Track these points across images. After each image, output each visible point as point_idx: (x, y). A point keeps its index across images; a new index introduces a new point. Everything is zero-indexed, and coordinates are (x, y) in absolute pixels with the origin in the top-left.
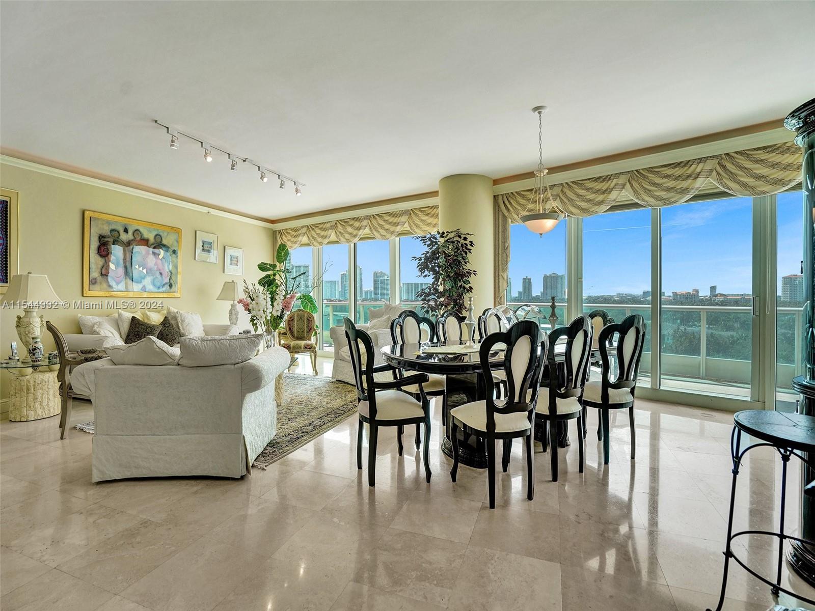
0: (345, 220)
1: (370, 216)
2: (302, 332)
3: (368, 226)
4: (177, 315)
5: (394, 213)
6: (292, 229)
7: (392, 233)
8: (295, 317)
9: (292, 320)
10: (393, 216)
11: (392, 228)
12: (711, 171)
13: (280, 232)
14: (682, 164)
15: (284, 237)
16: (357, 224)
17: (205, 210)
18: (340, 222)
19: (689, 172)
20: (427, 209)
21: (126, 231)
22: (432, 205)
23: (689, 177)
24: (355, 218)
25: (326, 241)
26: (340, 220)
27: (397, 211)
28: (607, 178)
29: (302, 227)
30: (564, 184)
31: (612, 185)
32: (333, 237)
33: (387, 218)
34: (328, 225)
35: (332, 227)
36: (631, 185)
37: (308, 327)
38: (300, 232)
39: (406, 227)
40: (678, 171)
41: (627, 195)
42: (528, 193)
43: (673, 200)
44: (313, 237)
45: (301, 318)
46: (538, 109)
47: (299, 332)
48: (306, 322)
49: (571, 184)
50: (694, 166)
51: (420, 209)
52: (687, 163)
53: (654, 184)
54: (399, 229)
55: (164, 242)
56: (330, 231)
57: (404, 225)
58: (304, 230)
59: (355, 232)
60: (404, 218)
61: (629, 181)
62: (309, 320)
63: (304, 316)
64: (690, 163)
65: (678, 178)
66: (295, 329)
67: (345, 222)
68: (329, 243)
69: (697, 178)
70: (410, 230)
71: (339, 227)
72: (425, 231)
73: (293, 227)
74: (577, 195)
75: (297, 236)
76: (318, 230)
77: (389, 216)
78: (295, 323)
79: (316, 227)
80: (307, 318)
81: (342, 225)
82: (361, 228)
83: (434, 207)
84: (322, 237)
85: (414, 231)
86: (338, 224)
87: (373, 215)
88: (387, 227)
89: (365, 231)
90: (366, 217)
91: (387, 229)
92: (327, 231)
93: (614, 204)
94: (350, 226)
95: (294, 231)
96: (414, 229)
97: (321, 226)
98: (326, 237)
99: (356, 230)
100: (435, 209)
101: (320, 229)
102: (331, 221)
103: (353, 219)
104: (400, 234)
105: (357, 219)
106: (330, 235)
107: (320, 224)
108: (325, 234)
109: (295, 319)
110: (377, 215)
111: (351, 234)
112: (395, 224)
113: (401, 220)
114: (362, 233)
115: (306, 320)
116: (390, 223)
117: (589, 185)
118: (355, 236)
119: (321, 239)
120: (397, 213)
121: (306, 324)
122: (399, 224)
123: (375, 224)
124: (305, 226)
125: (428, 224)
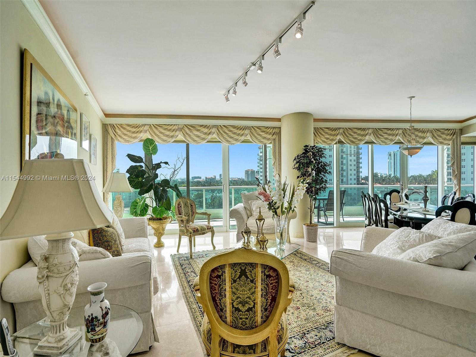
0: (194, 126)
3: (216, 133)
5: (239, 127)
6: (129, 125)
7: (236, 140)
8: (182, 204)
10: (240, 130)
11: (236, 137)
12: (400, 134)
13: (113, 126)
14: (391, 129)
15: (117, 130)
16: (206, 130)
18: (188, 126)
20: (263, 128)
22: (267, 126)
24: (203, 125)
28: (364, 129)
29: (144, 125)
30: (345, 129)
31: (366, 133)
32: (181, 137)
34: (176, 127)
35: (181, 129)
36: (373, 134)
37: (192, 211)
38: (141, 129)
39: (249, 137)
40: (389, 132)
41: (372, 138)
42: (327, 129)
43: (388, 143)
45: (185, 204)
46: (411, 98)
50: (395, 131)
51: (258, 128)
52: (392, 129)
54: (243, 138)
55: (71, 122)
56: (178, 133)
57: (247, 136)
58: (146, 128)
59: (203, 136)
60: (247, 132)
61: (373, 132)
62: (192, 205)
63: (188, 202)
65: (390, 135)
68: (175, 141)
69: (396, 136)
70: (251, 140)
71: (186, 130)
72: (262, 142)
73: (131, 123)
74: (350, 135)
75: (138, 132)
76: (163, 130)
77: (234, 128)
78: (183, 209)
79: (159, 126)
80: (190, 204)
81: (189, 128)
82: (210, 133)
83: (268, 128)
84: (167, 136)
85: (253, 141)
86: (185, 128)
87: (220, 126)
88: (232, 135)
89: (213, 136)
90: (214, 126)
91: (232, 137)
92: (174, 132)
93: (366, 141)
94: (198, 130)
95: (132, 127)
96: (253, 139)
97: (166, 127)
98: (172, 137)
99: (204, 134)
100: (269, 129)
101: (165, 129)
102: (179, 125)
103: (201, 126)
104: (243, 142)
105: (205, 126)
106: (177, 136)
107: (165, 125)
108: (172, 134)
109: (182, 205)
110: (224, 126)
111: (198, 137)
112: (239, 135)
113: (244, 133)
114: (210, 137)
115: (189, 206)
116: (235, 133)
117: (355, 130)
118: (203, 139)
119: (165, 137)
120: (242, 127)
121: (190, 209)
122: (242, 135)
123: (222, 132)
124: (148, 125)
125: (264, 138)
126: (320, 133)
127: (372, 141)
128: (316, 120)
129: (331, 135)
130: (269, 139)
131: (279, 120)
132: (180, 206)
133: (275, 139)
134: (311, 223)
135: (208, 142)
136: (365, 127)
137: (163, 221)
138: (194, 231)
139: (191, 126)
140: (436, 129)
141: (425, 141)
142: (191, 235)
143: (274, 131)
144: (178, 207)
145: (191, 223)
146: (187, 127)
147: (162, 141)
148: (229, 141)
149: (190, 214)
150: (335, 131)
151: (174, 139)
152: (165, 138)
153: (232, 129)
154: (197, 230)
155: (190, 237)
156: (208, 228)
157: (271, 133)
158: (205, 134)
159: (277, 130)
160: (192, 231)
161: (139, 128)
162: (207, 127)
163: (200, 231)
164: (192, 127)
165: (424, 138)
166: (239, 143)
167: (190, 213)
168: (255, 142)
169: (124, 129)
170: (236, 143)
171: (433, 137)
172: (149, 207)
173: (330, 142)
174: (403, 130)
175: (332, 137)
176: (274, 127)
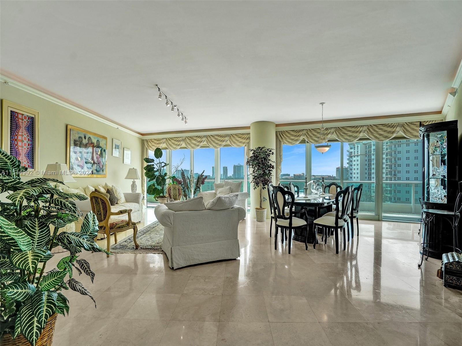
1: (207, 136)
2: (176, 196)
3: (206, 141)
4: (113, 188)
5: (221, 135)
6: (155, 140)
7: (220, 145)
9: (170, 190)
10: (223, 137)
11: (220, 143)
12: (365, 131)
13: (147, 141)
14: (355, 127)
15: (149, 143)
16: (199, 139)
17: (116, 126)
19: (357, 130)
20: (240, 135)
21: (85, 138)
22: (243, 133)
23: (357, 132)
24: (197, 136)
25: (179, 147)
26: (188, 137)
29: (163, 139)
30: (308, 130)
31: (328, 132)
32: (184, 145)
33: (217, 137)
34: (181, 139)
35: (184, 140)
36: (336, 133)
37: (179, 193)
38: (161, 141)
39: (228, 142)
40: (353, 129)
41: (334, 137)
42: (292, 132)
43: (351, 140)
44: (169, 144)
45: (174, 188)
46: (322, 104)
47: (174, 196)
49: (311, 130)
50: (359, 128)
51: (236, 135)
52: (357, 127)
53: (345, 133)
54: (224, 143)
55: (101, 145)
56: (182, 142)
58: (164, 140)
59: (198, 144)
60: (227, 138)
61: (335, 131)
62: (179, 189)
63: (176, 187)
64: (358, 127)
65: (353, 132)
66: (172, 194)
67: (191, 138)
68: (181, 148)
69: (360, 133)
70: (231, 145)
71: (187, 140)
72: (238, 145)
73: (156, 138)
75: (159, 143)
76: (174, 141)
77: (218, 136)
78: (172, 191)
79: (172, 139)
82: (201, 142)
85: (232, 145)
87: (209, 135)
88: (217, 142)
89: (204, 143)
90: (205, 136)
94: (195, 140)
95: (157, 141)
97: (175, 139)
98: (179, 145)
100: (244, 135)
101: (175, 141)
102: (183, 137)
103: (196, 137)
104: (225, 146)
105: (199, 137)
106: (182, 144)
108: (179, 143)
109: (172, 189)
110: (211, 135)
111: (195, 144)
112: (221, 141)
113: (225, 139)
114: (202, 144)
115: (177, 189)
116: (219, 140)
118: (198, 146)
119: (175, 146)
120: (223, 135)
121: (177, 192)
122: (224, 141)
123: (210, 140)
124: (165, 138)
125: (241, 142)
127: (335, 139)
130: (244, 143)
131: (248, 128)
133: (248, 143)
134: (260, 207)
135: (201, 147)
136: (328, 127)
141: (395, 135)
143: (247, 137)
144: (168, 190)
146: (188, 138)
148: (215, 146)
149: (177, 195)
150: (299, 132)
157: (245, 138)
158: (199, 142)
165: (393, 133)
166: (221, 147)
169: (153, 142)
170: (219, 147)
174: (369, 126)
176: (248, 133)
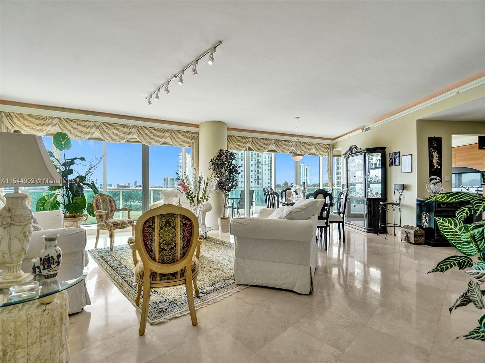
0: (112, 124)
3: (136, 133)
5: (159, 129)
6: (31, 116)
7: (157, 141)
8: (100, 200)
9: (99, 203)
10: (161, 132)
11: (157, 139)
12: (294, 145)
13: (10, 115)
15: (15, 120)
16: (125, 130)
18: (106, 124)
20: (183, 132)
22: (187, 131)
27: (161, 129)
28: (268, 140)
29: (53, 118)
30: (253, 138)
31: (270, 143)
32: (97, 134)
34: (93, 124)
35: (97, 127)
36: (275, 144)
37: (111, 207)
38: (49, 122)
39: (169, 140)
40: (286, 143)
41: (273, 147)
42: (239, 138)
43: (285, 152)
45: (104, 201)
46: (297, 118)
48: (109, 204)
49: (256, 138)
50: (290, 143)
51: (178, 131)
52: (288, 141)
53: (281, 146)
54: (163, 140)
56: (94, 130)
57: (167, 138)
58: (55, 121)
59: (123, 135)
60: (167, 134)
62: (111, 202)
63: (106, 199)
65: (287, 145)
67: (110, 125)
69: (291, 147)
70: (171, 143)
71: (104, 128)
72: (181, 145)
73: (34, 114)
74: (257, 143)
75: (44, 125)
76: (76, 125)
77: (155, 130)
78: (101, 205)
79: (72, 121)
80: (109, 200)
81: (107, 126)
82: (129, 133)
83: (188, 132)
84: (81, 132)
86: (103, 126)
87: (140, 126)
88: (153, 137)
89: (132, 136)
90: (134, 127)
91: (153, 139)
92: (89, 129)
93: (269, 149)
94: (117, 129)
95: (37, 119)
96: (173, 142)
97: (80, 122)
98: (87, 133)
99: (123, 134)
100: (189, 134)
101: (79, 125)
102: (95, 122)
103: (121, 125)
104: (163, 143)
105: (125, 126)
106: (93, 133)
107: (78, 120)
108: (87, 130)
109: (101, 202)
110: (145, 127)
111: (117, 135)
112: (159, 137)
113: (164, 135)
114: (130, 137)
115: (108, 202)
116: (155, 135)
117: (262, 140)
118: (123, 138)
120: (162, 130)
121: (109, 206)
122: (163, 137)
123: (142, 133)
124: (58, 118)
125: (184, 141)
126: (233, 140)
127: (274, 150)
128: (229, 129)
129: (242, 142)
130: (188, 143)
131: (198, 126)
132: (98, 202)
133: (193, 143)
134: (224, 216)
135: (127, 141)
136: (269, 138)
137: (78, 218)
138: (115, 225)
139: (110, 124)
140: (318, 144)
141: (311, 152)
142: (112, 228)
143: (192, 136)
144: (96, 203)
145: (110, 219)
146: (104, 125)
147: (75, 137)
148: (150, 142)
150: (246, 139)
151: (89, 136)
152: (78, 134)
153: (153, 131)
154: (118, 224)
155: (111, 230)
156: (129, 223)
157: (190, 137)
158: (125, 133)
159: (195, 135)
160: (112, 225)
161: (46, 120)
162: (126, 127)
163: (121, 224)
164: (110, 126)
165: (310, 150)
166: (159, 145)
167: (109, 209)
168: (175, 144)
169: (25, 119)
170: (156, 144)
171: (316, 149)
172: (60, 204)
173: (241, 148)
174: (296, 143)
175: (242, 145)
176: (193, 132)
